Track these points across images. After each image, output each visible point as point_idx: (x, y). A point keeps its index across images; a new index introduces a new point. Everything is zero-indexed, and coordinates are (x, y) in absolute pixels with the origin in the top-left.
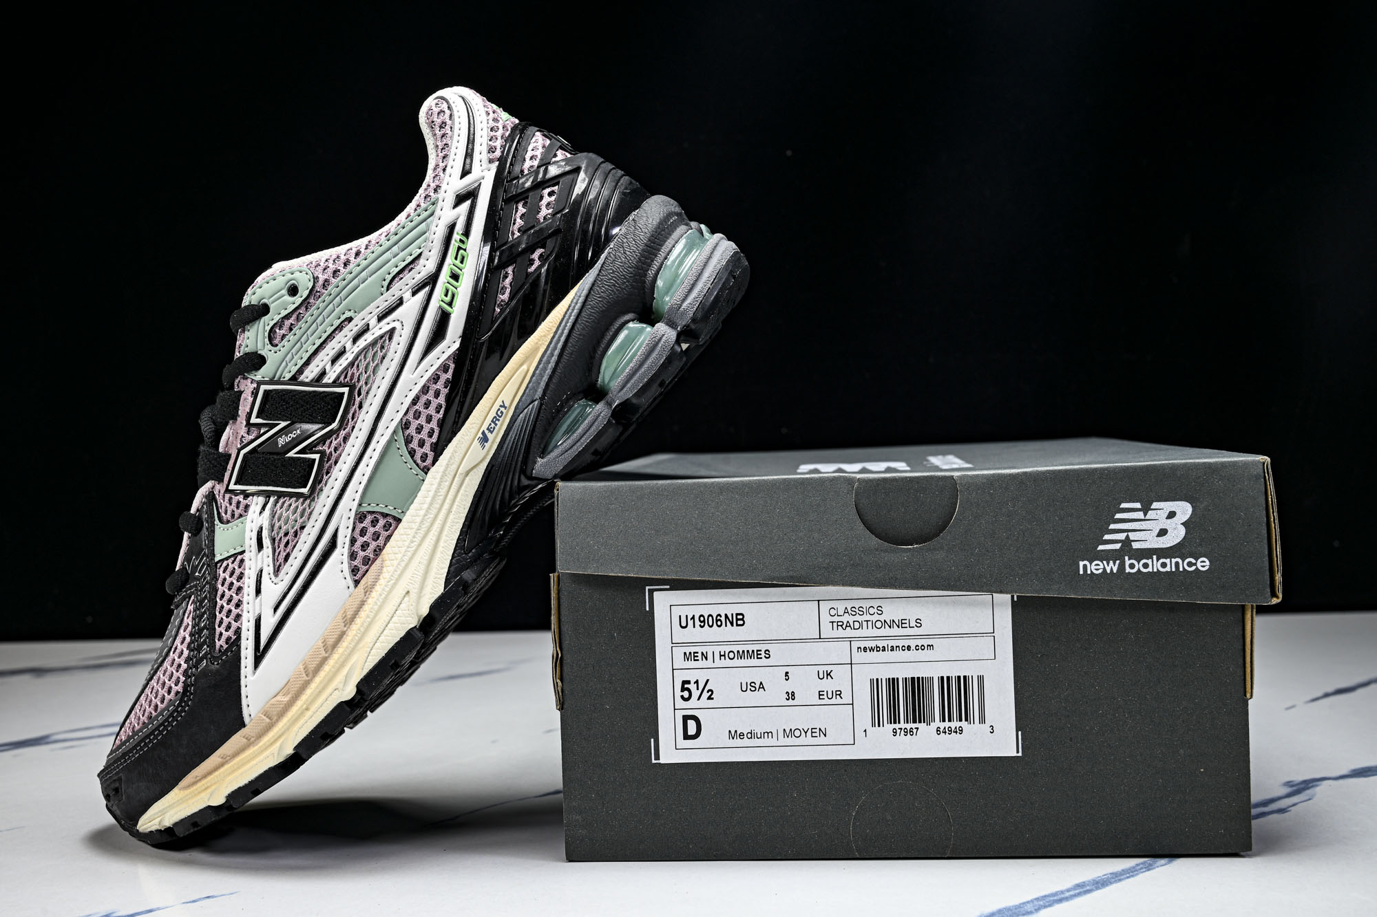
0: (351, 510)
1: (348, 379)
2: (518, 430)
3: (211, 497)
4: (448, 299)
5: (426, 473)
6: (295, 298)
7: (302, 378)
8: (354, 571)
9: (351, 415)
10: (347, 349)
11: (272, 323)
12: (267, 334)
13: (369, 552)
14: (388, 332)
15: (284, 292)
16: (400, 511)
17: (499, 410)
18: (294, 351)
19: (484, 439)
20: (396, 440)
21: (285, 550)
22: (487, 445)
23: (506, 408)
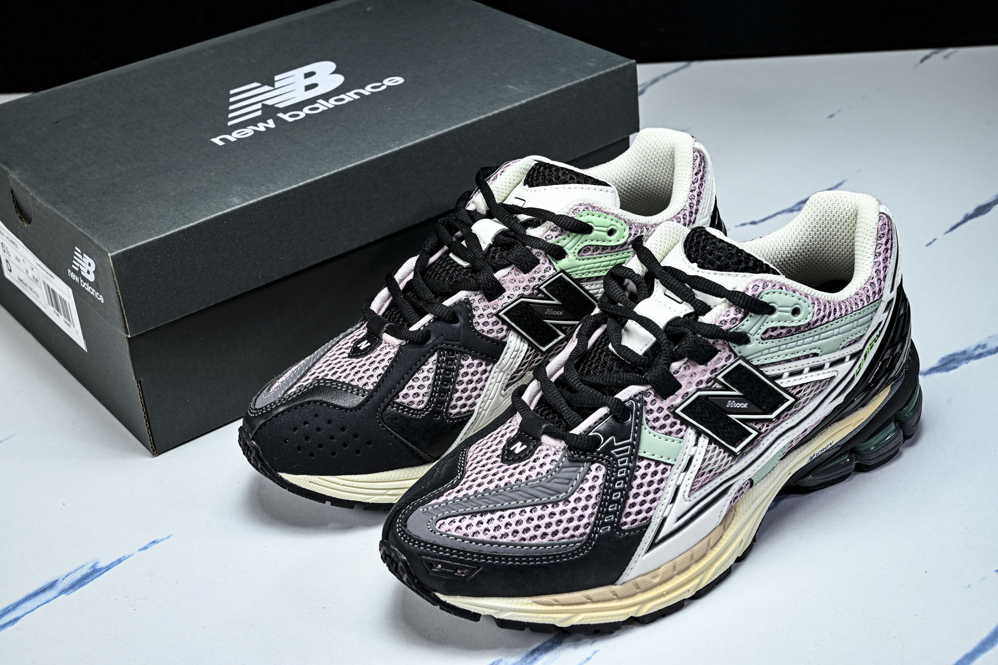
0: (749, 476)
1: (795, 392)
3: (639, 398)
4: (858, 370)
6: (795, 318)
9: (784, 416)
10: (804, 372)
11: (771, 325)
12: (764, 328)
13: (735, 503)
14: (831, 377)
15: (790, 309)
17: (828, 445)
18: (772, 350)
19: (812, 458)
23: (831, 445)
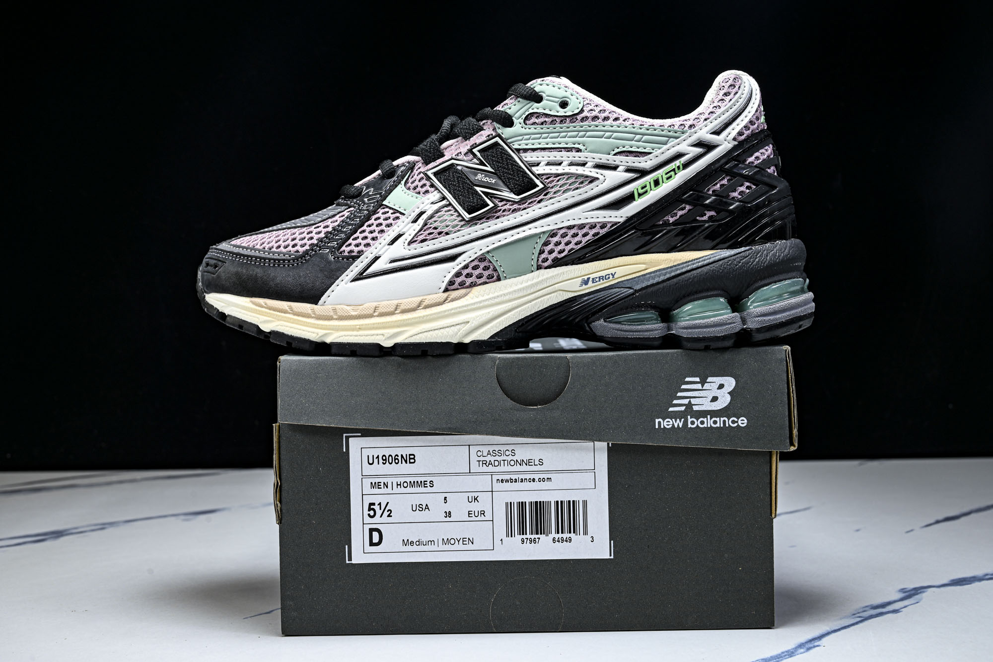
0: (481, 250)
1: (548, 181)
2: (607, 295)
3: (411, 167)
4: (641, 191)
5: (538, 269)
6: (562, 110)
7: (523, 155)
8: (451, 283)
9: (530, 201)
10: (563, 164)
11: (535, 110)
12: (527, 113)
13: (469, 281)
14: (593, 177)
15: (558, 100)
16: (505, 275)
17: (609, 275)
18: (533, 136)
19: (586, 282)
20: (540, 237)
21: (426, 236)
22: (584, 287)
23: (613, 277)
